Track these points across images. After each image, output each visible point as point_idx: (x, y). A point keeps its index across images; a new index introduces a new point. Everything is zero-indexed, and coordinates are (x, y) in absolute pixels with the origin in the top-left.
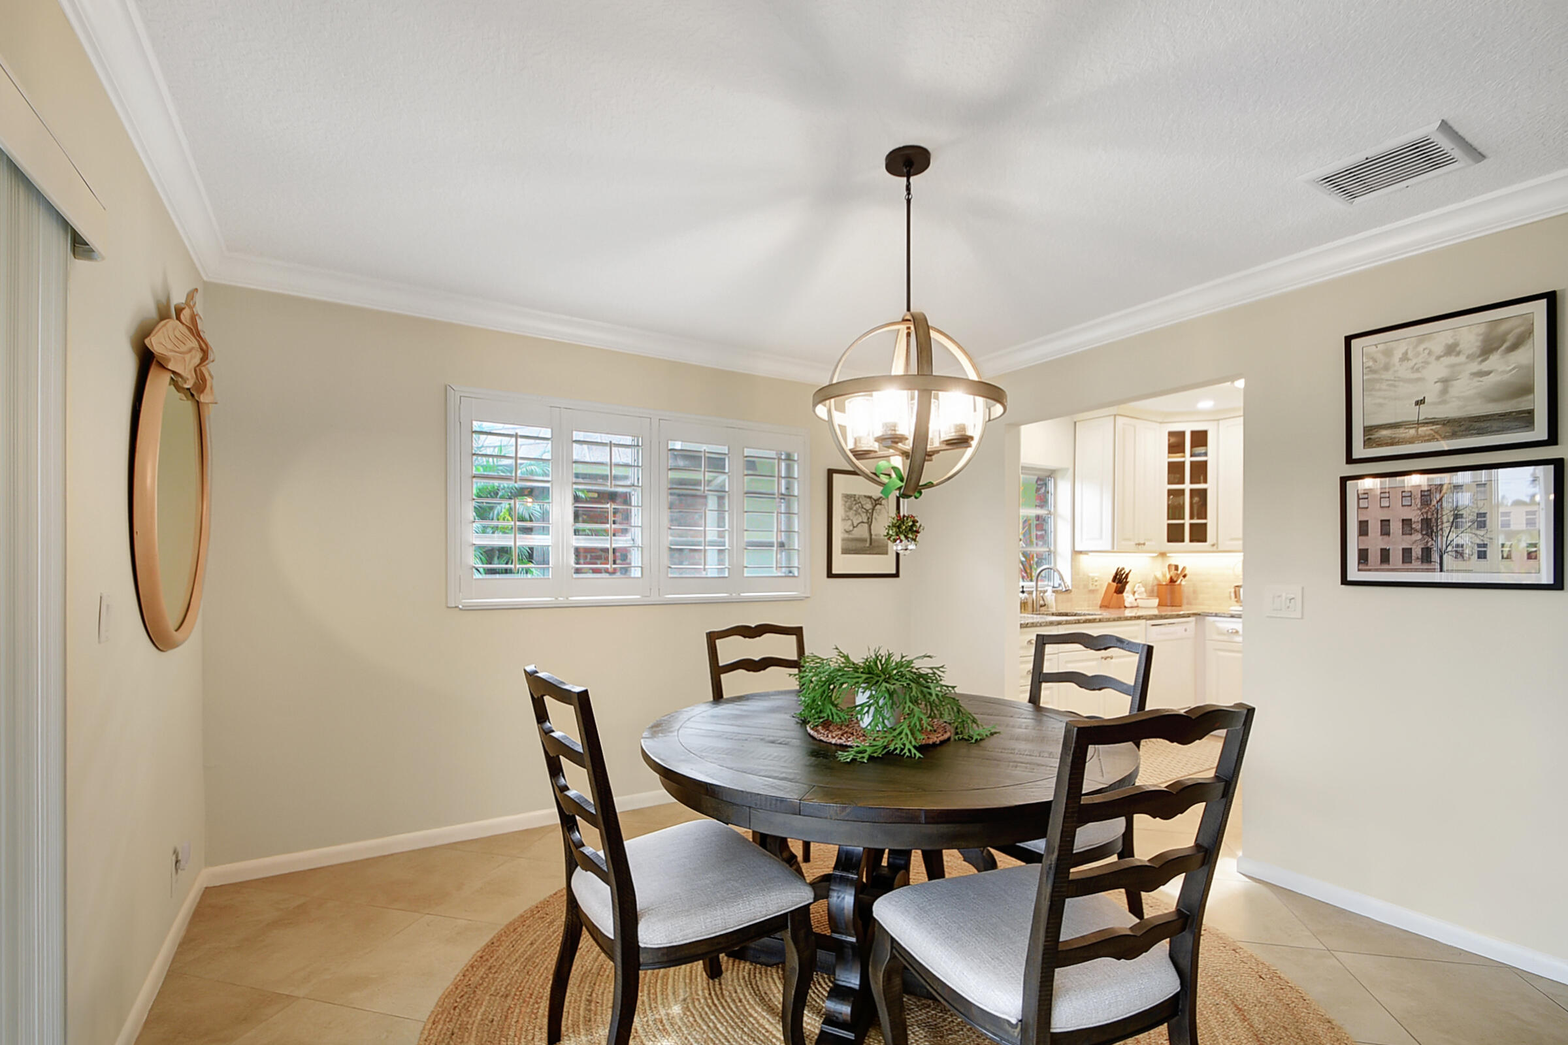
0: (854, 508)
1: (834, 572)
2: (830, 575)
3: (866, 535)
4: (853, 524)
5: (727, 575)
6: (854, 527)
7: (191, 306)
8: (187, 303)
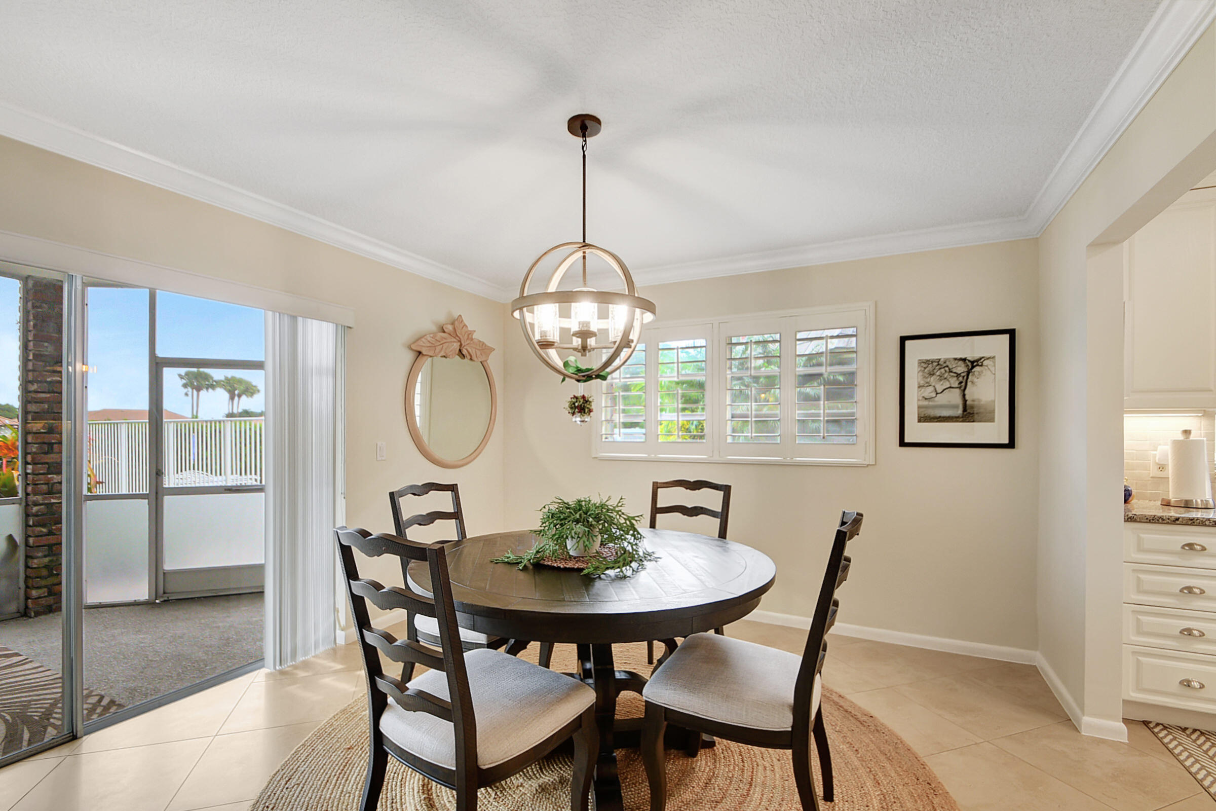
0: (938, 373)
1: (906, 441)
2: (902, 443)
3: (959, 402)
4: (936, 391)
5: (779, 442)
6: (937, 394)
7: (456, 322)
8: (453, 324)
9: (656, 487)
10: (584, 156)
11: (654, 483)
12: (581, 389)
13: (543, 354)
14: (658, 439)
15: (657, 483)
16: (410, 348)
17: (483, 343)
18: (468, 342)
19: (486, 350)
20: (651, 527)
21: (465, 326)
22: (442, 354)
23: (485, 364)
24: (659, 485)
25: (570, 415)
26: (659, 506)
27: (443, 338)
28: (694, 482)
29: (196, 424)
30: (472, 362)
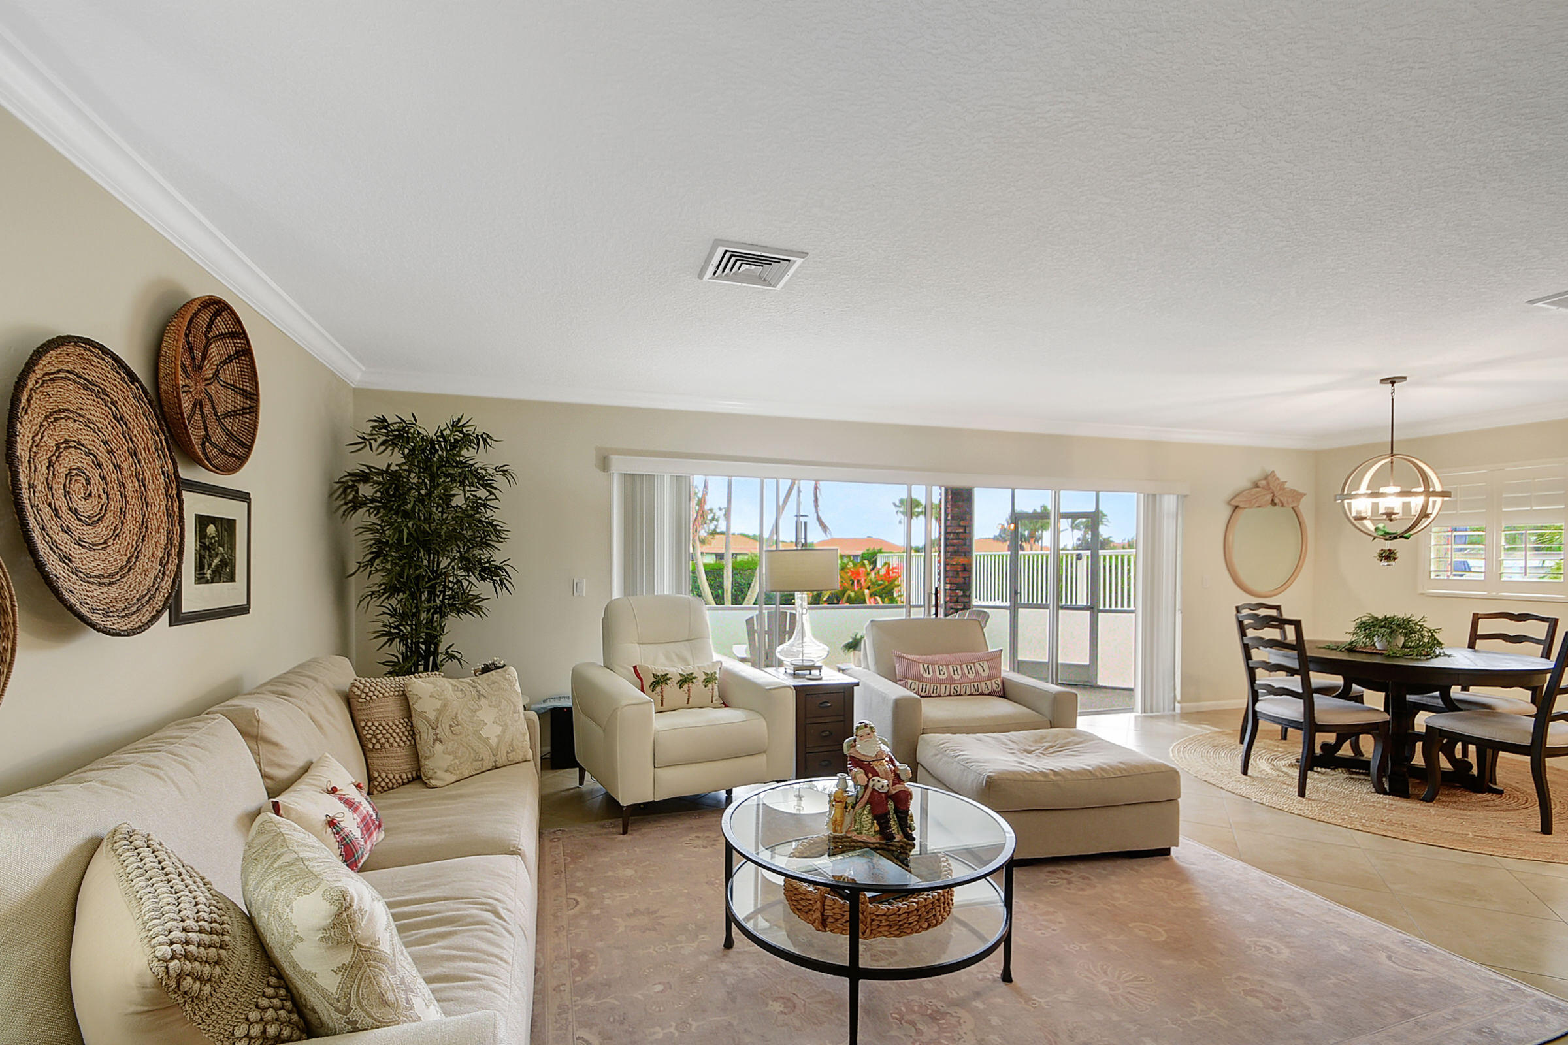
7: (1270, 478)
8: (1266, 478)
9: (1476, 618)
10: (1393, 400)
11: (1474, 614)
12: (1388, 545)
13: (1358, 526)
14: (1500, 578)
15: (1478, 614)
16: (1229, 503)
17: (1294, 491)
18: (1281, 492)
19: (1297, 496)
20: (1469, 647)
21: (1278, 479)
22: (1256, 505)
23: (1296, 509)
24: (1479, 616)
25: (1379, 562)
26: (1479, 633)
27: (1257, 492)
28: (1519, 614)
29: (1040, 556)
30: (1282, 508)
